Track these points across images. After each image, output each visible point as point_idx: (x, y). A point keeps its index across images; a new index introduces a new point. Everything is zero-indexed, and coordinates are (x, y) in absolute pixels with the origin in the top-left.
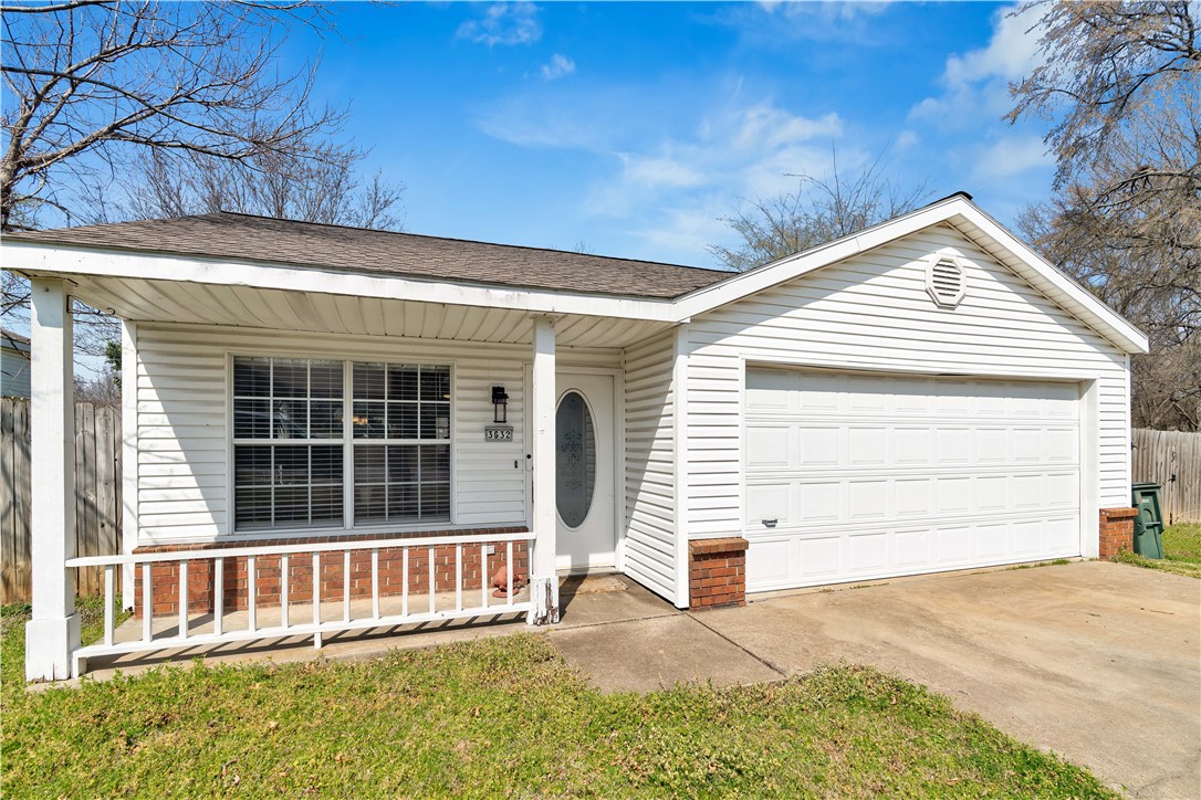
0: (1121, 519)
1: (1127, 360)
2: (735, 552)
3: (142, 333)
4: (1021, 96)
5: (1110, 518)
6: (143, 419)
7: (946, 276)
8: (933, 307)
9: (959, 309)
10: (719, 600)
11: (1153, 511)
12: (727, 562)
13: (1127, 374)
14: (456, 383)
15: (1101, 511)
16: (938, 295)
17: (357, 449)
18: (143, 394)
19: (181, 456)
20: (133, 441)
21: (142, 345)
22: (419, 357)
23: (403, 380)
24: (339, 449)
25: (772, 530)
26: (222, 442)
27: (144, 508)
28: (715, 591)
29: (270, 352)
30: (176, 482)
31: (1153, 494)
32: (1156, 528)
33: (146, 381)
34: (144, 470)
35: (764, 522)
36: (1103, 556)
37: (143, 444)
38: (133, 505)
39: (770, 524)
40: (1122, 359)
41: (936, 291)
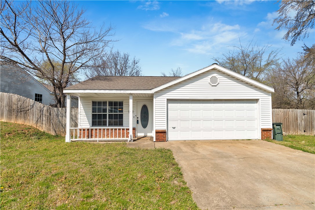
0: (267, 131)
1: (270, 94)
2: (164, 132)
3: (81, 98)
4: (280, 23)
5: (263, 130)
6: (81, 110)
7: (214, 80)
8: (211, 86)
9: (217, 86)
10: (161, 140)
11: (280, 129)
12: (162, 134)
13: (270, 97)
14: (124, 104)
15: (261, 129)
16: (211, 84)
17: (109, 114)
18: (81, 107)
19: (85, 115)
20: (80, 113)
21: (81, 100)
22: (118, 100)
23: (116, 103)
24: (106, 114)
25: (174, 129)
26: (91, 113)
27: (81, 123)
28: (160, 139)
29: (97, 100)
30: (85, 119)
31: (280, 125)
32: (281, 134)
33: (81, 105)
34: (81, 117)
35: (173, 128)
36: (262, 139)
37: (81, 114)
38: (79, 122)
39: (174, 128)
40: (269, 94)
41: (211, 83)
